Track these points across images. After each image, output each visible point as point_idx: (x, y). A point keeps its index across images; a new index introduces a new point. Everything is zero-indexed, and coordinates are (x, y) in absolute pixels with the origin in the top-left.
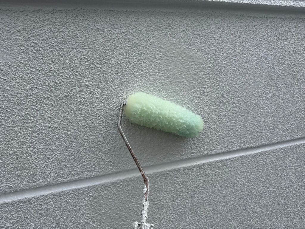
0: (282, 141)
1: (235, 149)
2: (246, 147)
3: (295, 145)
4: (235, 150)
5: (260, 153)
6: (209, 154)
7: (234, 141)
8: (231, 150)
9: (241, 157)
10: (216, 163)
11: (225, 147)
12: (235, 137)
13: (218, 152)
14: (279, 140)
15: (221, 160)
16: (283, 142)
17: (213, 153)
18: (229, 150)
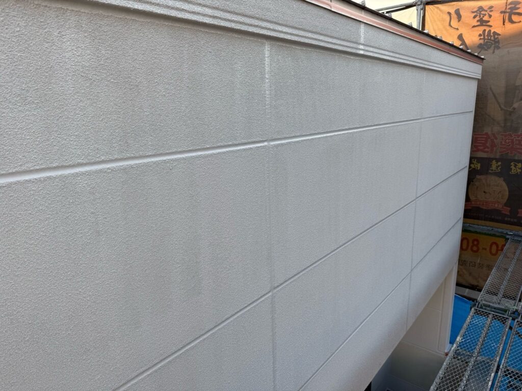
0: (108, 159)
1: (37, 168)
2: (54, 165)
3: (127, 165)
5: (77, 173)
7: (35, 157)
8: (32, 169)
9: (48, 178)
11: (21, 166)
13: (10, 171)
14: (103, 158)
15: (18, 181)
16: (109, 161)
17: (3, 173)
18: (28, 169)
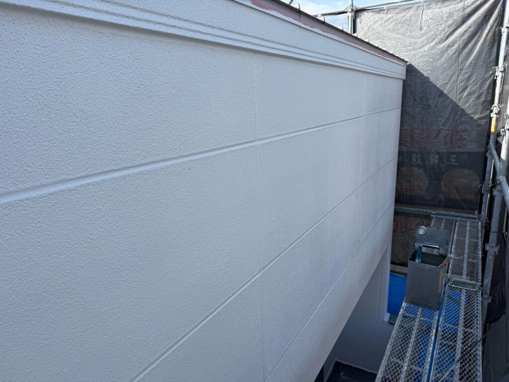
0: (146, 163)
1: (96, 172)
2: (108, 170)
4: (96, 174)
5: (124, 176)
6: (66, 179)
7: (94, 163)
8: (92, 173)
9: (103, 180)
10: (76, 189)
11: (84, 171)
12: (95, 159)
13: (77, 176)
14: (142, 162)
15: (82, 184)
17: (71, 178)
18: (89, 174)
